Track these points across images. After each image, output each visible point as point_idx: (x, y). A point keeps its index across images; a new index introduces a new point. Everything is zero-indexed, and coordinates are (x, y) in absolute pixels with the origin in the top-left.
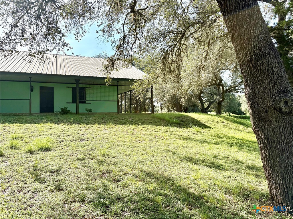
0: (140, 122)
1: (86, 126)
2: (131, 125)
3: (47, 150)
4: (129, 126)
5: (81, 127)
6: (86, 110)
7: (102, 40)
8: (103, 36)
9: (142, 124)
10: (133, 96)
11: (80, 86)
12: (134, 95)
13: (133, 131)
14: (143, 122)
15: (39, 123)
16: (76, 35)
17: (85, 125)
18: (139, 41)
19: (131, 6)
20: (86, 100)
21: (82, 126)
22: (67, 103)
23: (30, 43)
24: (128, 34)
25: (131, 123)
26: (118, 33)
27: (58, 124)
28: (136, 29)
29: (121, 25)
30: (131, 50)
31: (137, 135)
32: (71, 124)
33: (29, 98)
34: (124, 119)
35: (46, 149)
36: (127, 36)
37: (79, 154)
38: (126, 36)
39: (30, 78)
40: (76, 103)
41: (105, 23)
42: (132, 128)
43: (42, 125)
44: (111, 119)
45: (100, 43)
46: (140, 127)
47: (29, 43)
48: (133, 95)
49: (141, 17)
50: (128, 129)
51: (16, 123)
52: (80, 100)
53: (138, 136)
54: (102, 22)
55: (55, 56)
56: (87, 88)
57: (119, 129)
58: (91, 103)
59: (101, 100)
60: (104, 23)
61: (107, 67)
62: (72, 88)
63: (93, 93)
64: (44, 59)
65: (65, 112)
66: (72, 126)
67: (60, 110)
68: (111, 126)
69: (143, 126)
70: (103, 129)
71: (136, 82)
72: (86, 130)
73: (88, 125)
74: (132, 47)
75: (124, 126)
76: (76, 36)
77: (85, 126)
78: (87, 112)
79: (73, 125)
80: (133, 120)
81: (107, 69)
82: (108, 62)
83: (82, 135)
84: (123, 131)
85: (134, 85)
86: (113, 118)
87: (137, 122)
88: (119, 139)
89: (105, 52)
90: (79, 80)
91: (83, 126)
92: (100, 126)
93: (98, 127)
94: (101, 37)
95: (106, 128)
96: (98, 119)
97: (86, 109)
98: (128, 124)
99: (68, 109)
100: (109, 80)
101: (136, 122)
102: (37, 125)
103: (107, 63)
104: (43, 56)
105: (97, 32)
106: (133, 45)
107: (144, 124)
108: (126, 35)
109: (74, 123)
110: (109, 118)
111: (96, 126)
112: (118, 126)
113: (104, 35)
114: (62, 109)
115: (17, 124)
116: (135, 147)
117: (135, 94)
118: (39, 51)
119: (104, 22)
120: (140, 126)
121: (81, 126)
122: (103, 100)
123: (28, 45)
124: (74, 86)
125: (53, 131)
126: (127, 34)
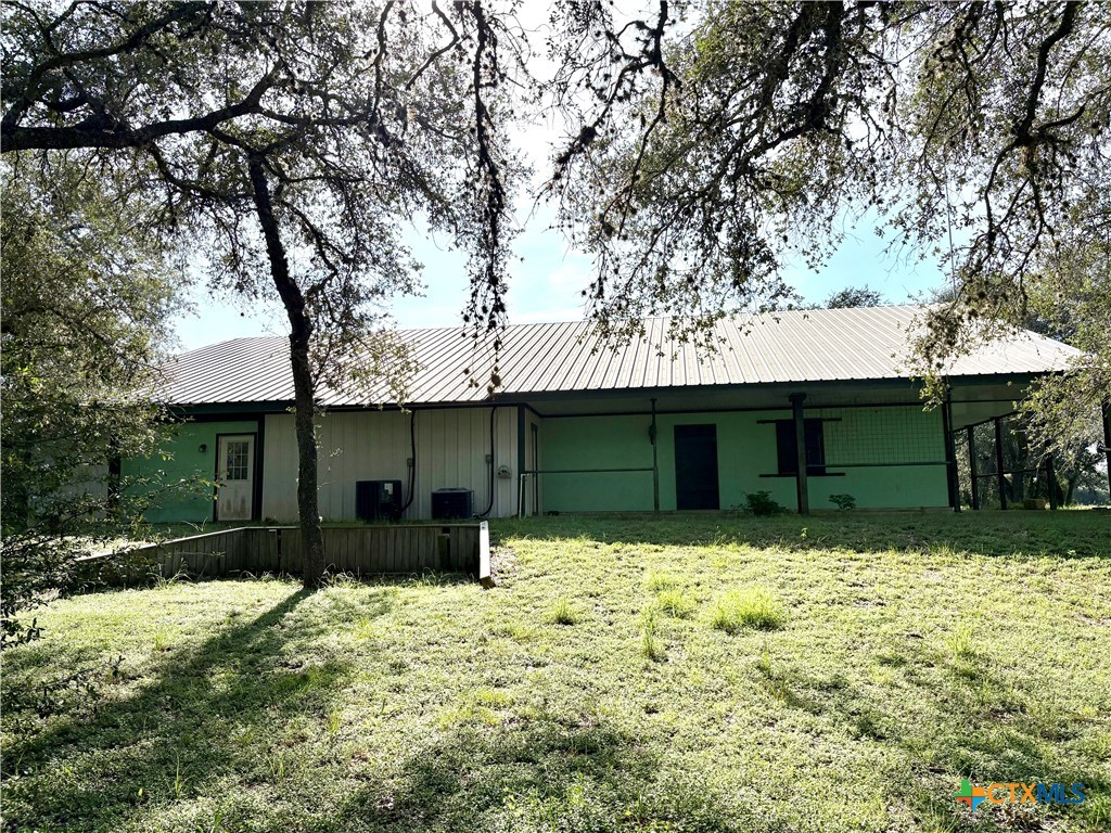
0: (1070, 547)
1: (858, 556)
2: (1031, 558)
3: (768, 625)
4: (1025, 561)
5: (839, 560)
6: (833, 499)
7: (903, 255)
8: (904, 243)
9: (1081, 554)
10: (1030, 442)
11: (809, 414)
12: (1034, 438)
13: (1049, 581)
14: (1083, 545)
15: (705, 542)
16: (809, 254)
17: (851, 553)
18: (1053, 234)
19: (1017, 125)
20: (827, 463)
21: (843, 556)
22: (761, 476)
23: (676, 303)
24: (1005, 220)
25: (1029, 549)
26: (966, 225)
27: (762, 549)
28: (1037, 197)
29: (977, 195)
30: (1022, 275)
31: (1072, 598)
32: (803, 548)
33: (652, 466)
34: (991, 532)
35: (765, 622)
36: (1002, 226)
37: (874, 645)
38: (999, 229)
39: (653, 401)
40: (797, 475)
41: (909, 196)
42: (1041, 569)
43: (714, 548)
44: (940, 532)
45: (896, 268)
46: (1076, 565)
47: (671, 302)
48: (1030, 438)
49: (1055, 149)
50: (1023, 572)
51: (642, 542)
52: (810, 466)
53: (1075, 598)
54: (897, 196)
55: (745, 330)
56: (830, 420)
57: (985, 569)
58: (843, 474)
59: (887, 461)
60: (904, 197)
61: (927, 348)
62: (774, 425)
63: (854, 438)
64: (714, 342)
65: (762, 507)
66: (809, 556)
67: (745, 502)
68: (950, 559)
69: (1089, 561)
70: (921, 569)
71: (1037, 388)
72: (861, 568)
73: (862, 552)
74: (1026, 261)
75: (1000, 559)
76: (809, 258)
77: (854, 556)
78: (836, 506)
79: (812, 553)
80: (1033, 535)
81: (927, 353)
82: (930, 330)
83: (854, 585)
84: (1004, 578)
85: (1031, 399)
86: (948, 527)
87: (1056, 545)
88: (1001, 607)
89: (916, 295)
90: (803, 396)
91: (847, 556)
92: (905, 558)
93: (901, 559)
94: (898, 248)
95: (930, 566)
96: (893, 532)
97: (832, 496)
98: (1018, 553)
99: (772, 498)
100: (935, 392)
101: (1051, 547)
102: (701, 550)
103: (925, 332)
104: (710, 335)
105: (880, 233)
106: (1027, 254)
107: (1092, 555)
108: (996, 224)
109: (812, 546)
110: (929, 528)
111: (891, 557)
112: (977, 558)
113: (907, 237)
114: (751, 497)
115: (646, 546)
116: (1077, 638)
117: (1038, 434)
118: (699, 323)
119: (903, 195)
120: (1072, 561)
121: (837, 554)
122: (892, 461)
123: (669, 308)
124: (788, 415)
125: (754, 569)
126: (999, 220)
